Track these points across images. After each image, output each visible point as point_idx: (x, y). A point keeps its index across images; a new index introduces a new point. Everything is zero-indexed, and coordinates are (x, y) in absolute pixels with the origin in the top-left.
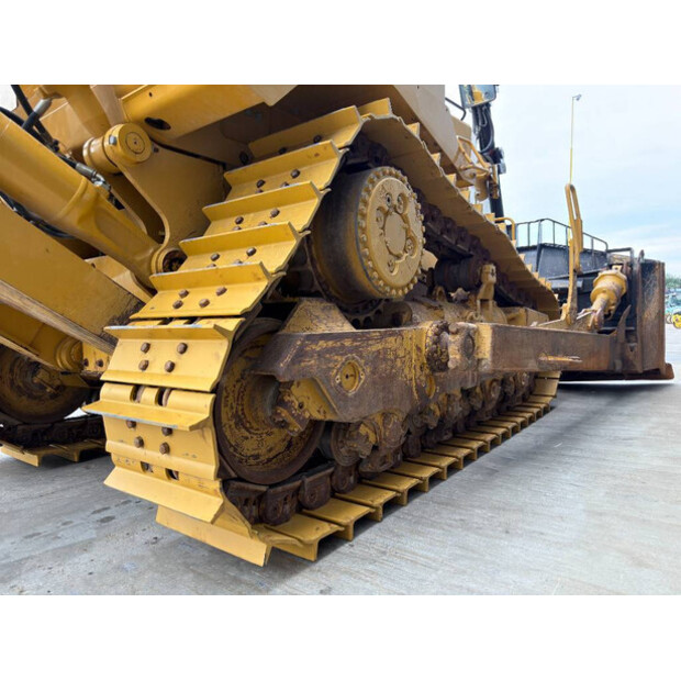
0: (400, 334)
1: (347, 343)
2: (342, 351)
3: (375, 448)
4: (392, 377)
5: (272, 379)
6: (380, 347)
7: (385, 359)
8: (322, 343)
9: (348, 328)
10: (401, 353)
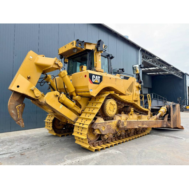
0: (112, 122)
1: (103, 124)
2: (102, 125)
3: (108, 138)
4: (110, 128)
5: (93, 128)
6: (108, 124)
7: (109, 126)
8: (100, 124)
9: (104, 121)
10: (112, 125)
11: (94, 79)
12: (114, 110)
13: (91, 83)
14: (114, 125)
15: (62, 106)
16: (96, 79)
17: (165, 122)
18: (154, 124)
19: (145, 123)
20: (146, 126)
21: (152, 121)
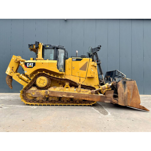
0: (41, 91)
1: (33, 91)
4: (40, 94)
11: (28, 65)
12: (44, 83)
13: (26, 67)
14: (43, 93)
15: (20, 80)
16: (30, 65)
17: (107, 97)
18: (86, 97)
19: (72, 94)
20: (73, 97)
21: (82, 94)
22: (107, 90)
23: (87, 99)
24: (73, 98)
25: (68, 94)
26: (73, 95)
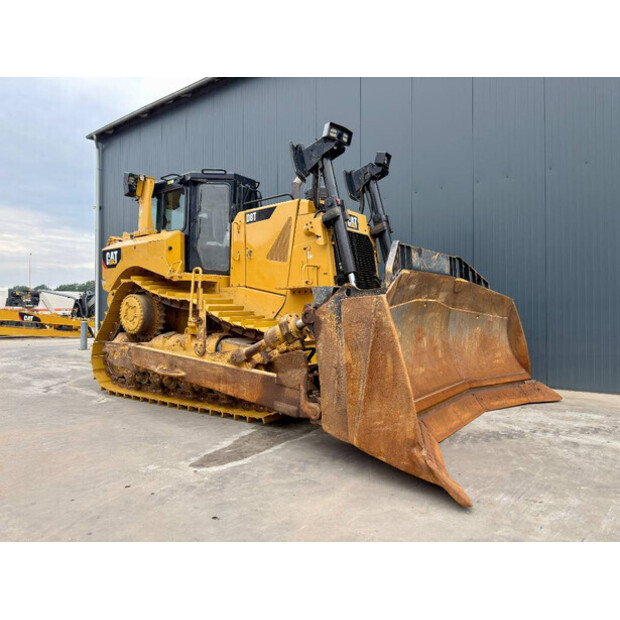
16: (111, 258)
17: (285, 386)
18: (219, 380)
19: (181, 363)
20: (183, 374)
21: (206, 364)
22: (283, 347)
23: (221, 388)
24: (182, 377)
25: (173, 362)
26: (183, 369)
